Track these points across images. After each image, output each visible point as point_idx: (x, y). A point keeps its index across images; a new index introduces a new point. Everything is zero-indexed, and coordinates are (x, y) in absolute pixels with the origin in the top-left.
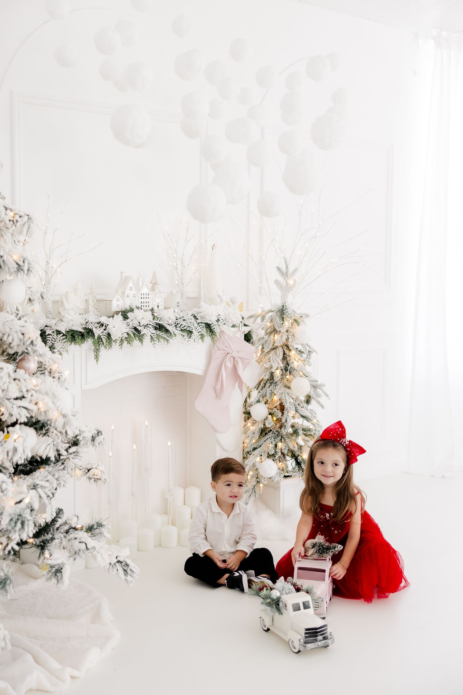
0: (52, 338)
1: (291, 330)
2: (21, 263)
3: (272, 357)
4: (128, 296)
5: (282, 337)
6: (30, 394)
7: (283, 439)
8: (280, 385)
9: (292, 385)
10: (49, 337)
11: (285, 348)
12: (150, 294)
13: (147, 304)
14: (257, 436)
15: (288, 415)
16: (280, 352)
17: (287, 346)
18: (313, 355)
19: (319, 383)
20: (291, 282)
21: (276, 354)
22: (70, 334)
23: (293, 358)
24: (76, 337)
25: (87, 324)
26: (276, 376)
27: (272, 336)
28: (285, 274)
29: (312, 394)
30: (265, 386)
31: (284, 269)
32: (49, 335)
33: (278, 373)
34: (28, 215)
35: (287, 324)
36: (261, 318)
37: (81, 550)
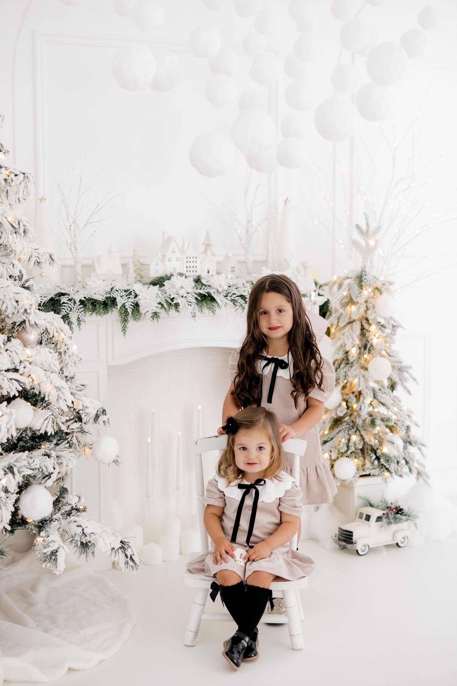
0: (68, 307)
1: (370, 300)
2: (16, 226)
3: (347, 332)
4: (170, 259)
5: (359, 308)
6: (23, 365)
7: (358, 431)
8: (356, 366)
9: (370, 366)
10: (65, 306)
11: (364, 322)
12: (197, 258)
13: (195, 269)
14: (328, 426)
15: (363, 403)
16: (357, 327)
17: (367, 320)
18: (399, 331)
19: (404, 364)
20: (372, 243)
21: (352, 329)
22: (90, 302)
23: (374, 334)
24: (97, 306)
25: (111, 293)
26: (352, 355)
27: (348, 308)
28: (364, 233)
29: (396, 378)
30: (339, 367)
31: (364, 227)
32: (64, 303)
33: (354, 352)
34: (24, 174)
35: (366, 292)
36: (338, 285)
37: (77, 535)
